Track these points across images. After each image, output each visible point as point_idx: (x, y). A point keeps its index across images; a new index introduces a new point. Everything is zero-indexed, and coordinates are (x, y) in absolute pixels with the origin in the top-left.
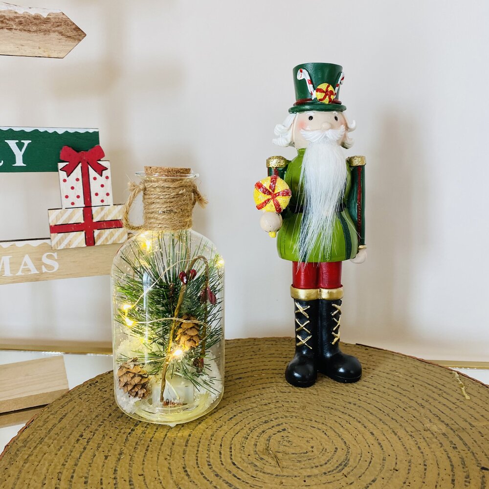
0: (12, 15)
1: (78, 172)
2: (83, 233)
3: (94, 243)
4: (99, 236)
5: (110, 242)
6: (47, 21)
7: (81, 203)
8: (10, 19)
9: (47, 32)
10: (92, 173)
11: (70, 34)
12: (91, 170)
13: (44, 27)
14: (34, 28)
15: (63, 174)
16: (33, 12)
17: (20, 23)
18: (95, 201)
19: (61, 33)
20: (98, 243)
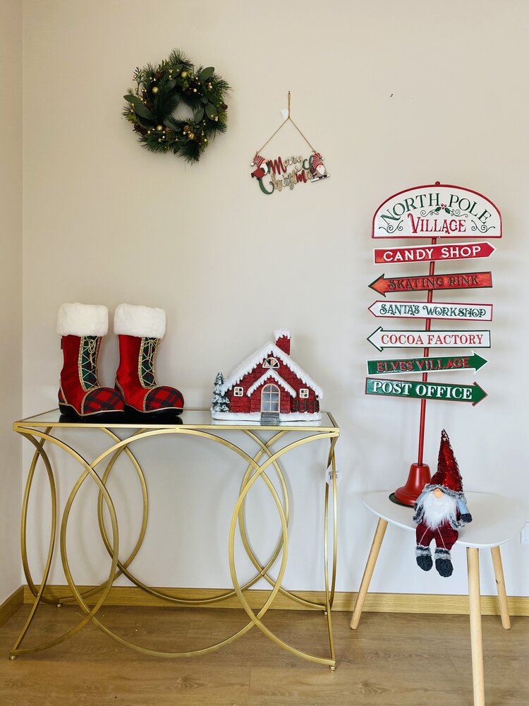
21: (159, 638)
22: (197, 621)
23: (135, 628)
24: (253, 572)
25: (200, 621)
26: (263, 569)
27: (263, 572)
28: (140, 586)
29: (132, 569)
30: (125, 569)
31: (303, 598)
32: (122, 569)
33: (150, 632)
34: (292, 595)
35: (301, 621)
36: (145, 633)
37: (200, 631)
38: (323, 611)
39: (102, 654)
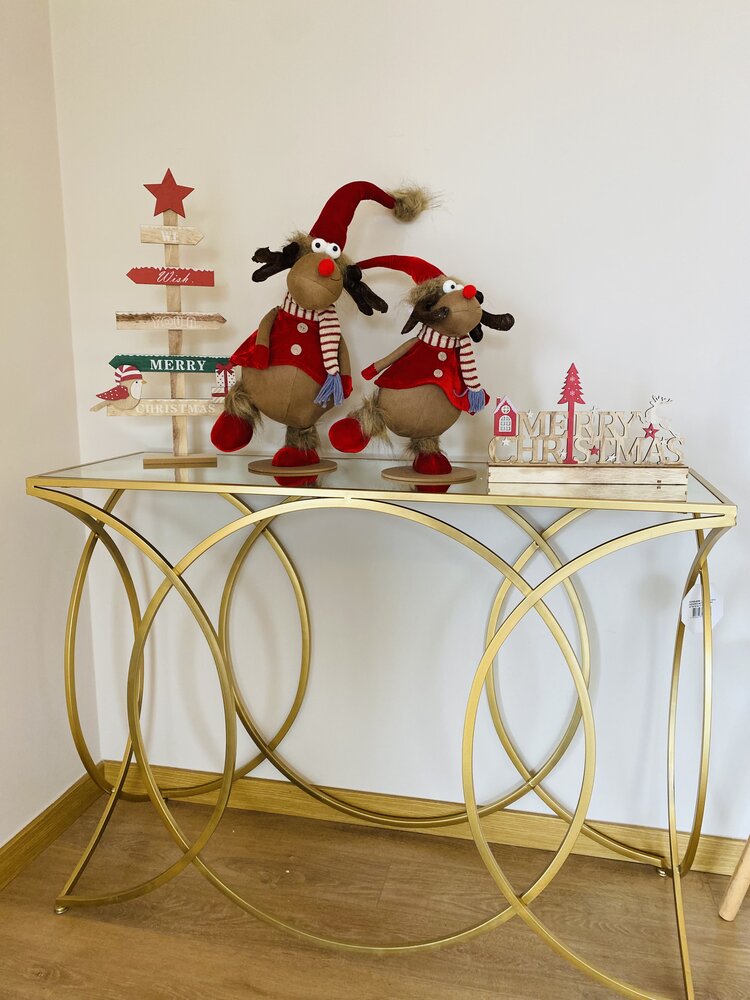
1: (223, 373)
6: (213, 317)
8: (200, 317)
11: (221, 321)
13: (212, 319)
14: (209, 320)
15: (217, 374)
16: (208, 314)
18: (229, 384)
19: (218, 321)
21: (328, 896)
22: (402, 863)
23: (287, 865)
24: (513, 779)
25: (409, 863)
26: (533, 774)
27: (533, 780)
28: (294, 781)
29: (286, 750)
30: (272, 750)
31: (616, 837)
32: (266, 750)
33: (313, 879)
34: (592, 830)
35: (609, 887)
36: (303, 879)
37: (407, 886)
38: (657, 869)
39: (218, 920)
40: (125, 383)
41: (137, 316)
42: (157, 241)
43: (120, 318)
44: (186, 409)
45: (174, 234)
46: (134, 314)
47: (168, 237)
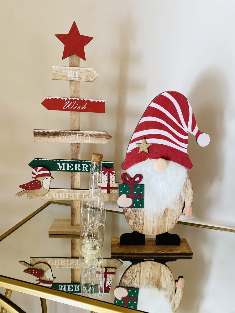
0: (94, 134)
1: (107, 174)
2: (107, 190)
3: (109, 193)
4: (111, 191)
5: (114, 193)
6: (102, 135)
7: (107, 182)
8: (93, 135)
9: (102, 137)
10: (110, 174)
11: (108, 138)
12: (110, 173)
13: (101, 136)
14: (99, 137)
15: (103, 174)
16: (99, 133)
17: (96, 136)
18: (111, 182)
19: (106, 138)
20: (110, 193)
40: (38, 179)
41: (48, 133)
42: (64, 78)
43: (36, 134)
44: (80, 196)
45: (77, 73)
46: (46, 131)
47: (72, 76)
